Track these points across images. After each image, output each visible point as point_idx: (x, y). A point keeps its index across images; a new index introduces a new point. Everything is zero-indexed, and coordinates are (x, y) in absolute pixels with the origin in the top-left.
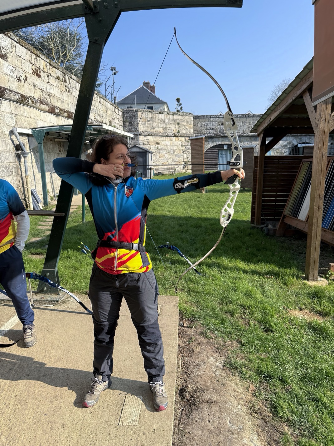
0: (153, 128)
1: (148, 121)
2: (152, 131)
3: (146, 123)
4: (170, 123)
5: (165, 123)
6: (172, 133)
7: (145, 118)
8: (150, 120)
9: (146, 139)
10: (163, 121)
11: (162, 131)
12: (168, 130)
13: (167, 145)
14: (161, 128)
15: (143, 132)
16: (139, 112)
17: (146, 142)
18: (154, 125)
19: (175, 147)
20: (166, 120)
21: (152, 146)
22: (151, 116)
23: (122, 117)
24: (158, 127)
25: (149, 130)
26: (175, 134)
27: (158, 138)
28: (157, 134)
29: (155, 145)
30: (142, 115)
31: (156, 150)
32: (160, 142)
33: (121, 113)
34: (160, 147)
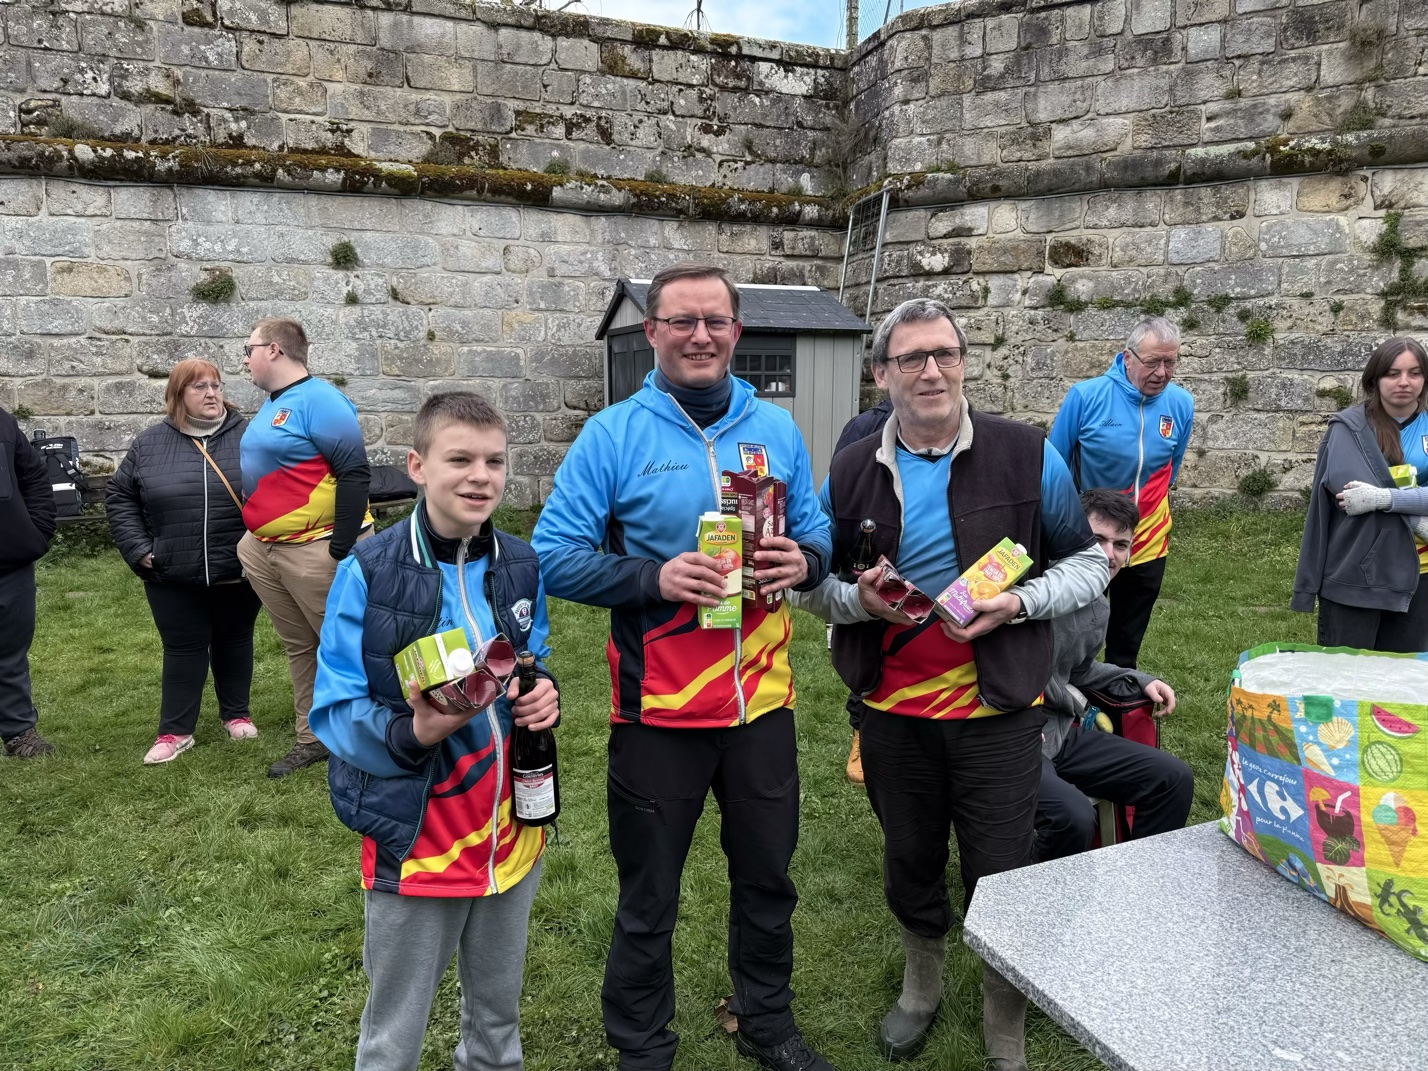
0: (1037, 133)
1: (985, 85)
2: (1018, 154)
3: (962, 107)
4: (1239, 57)
5: (1172, 67)
6: (1252, 145)
7: (953, 65)
8: (1002, 76)
9: (945, 231)
10: (1156, 53)
11: (1134, 141)
12: (1204, 119)
13: (1174, 258)
14: (1119, 120)
15: (917, 181)
16: (908, 35)
17: (939, 255)
18: (1045, 107)
19: (1280, 269)
20: (1193, 31)
21: (995, 282)
22: (1019, 37)
23: (827, 106)
24: (1090, 115)
25: (986, 159)
26: (1292, 148)
27: (1078, 210)
28: (1056, 173)
29: (1029, 273)
30: (934, 51)
31: (1032, 312)
32: (1096, 238)
33: (806, 78)
34: (1085, 281)
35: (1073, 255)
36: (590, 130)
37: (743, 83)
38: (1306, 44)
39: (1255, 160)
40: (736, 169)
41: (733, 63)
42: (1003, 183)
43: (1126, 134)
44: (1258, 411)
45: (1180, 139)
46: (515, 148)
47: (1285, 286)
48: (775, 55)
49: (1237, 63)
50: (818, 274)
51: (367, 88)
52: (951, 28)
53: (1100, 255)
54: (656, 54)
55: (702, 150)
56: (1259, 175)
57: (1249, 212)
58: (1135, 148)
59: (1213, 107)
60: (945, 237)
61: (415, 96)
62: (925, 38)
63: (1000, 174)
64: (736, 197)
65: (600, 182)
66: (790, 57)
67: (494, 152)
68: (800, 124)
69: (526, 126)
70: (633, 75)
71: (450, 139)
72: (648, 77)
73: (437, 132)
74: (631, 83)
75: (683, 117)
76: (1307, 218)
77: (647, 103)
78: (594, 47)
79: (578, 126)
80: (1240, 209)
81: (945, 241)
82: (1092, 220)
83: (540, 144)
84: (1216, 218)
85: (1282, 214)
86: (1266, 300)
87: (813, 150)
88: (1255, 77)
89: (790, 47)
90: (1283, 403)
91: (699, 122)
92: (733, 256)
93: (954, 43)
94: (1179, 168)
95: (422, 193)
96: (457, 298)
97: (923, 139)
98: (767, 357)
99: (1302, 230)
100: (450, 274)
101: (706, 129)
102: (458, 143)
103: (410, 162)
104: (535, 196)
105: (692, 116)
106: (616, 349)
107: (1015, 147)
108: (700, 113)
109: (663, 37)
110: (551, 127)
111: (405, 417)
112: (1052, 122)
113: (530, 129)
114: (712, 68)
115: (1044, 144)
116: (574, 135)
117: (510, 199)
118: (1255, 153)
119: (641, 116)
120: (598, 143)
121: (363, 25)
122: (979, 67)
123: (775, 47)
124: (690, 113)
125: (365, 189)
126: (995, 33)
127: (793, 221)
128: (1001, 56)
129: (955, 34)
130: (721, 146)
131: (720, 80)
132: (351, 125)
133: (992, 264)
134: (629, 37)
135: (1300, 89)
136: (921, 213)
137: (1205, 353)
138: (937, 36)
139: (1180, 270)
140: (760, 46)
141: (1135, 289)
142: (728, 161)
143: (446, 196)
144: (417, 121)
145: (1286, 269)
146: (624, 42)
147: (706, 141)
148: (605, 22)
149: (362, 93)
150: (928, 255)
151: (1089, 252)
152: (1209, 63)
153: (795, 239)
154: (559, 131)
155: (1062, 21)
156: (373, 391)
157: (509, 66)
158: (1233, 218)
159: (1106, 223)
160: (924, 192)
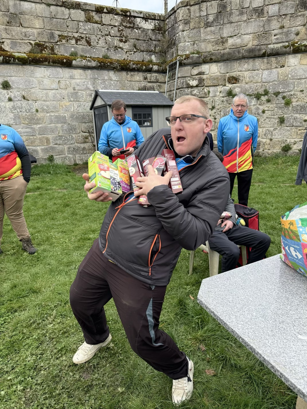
0: (223, 41)
1: (208, 25)
2: (218, 48)
3: (200, 33)
4: (284, 15)
5: (264, 18)
6: (287, 44)
7: (197, 18)
8: (213, 22)
9: (196, 73)
10: (259, 14)
11: (252, 43)
12: (273, 36)
13: (264, 80)
14: (248, 36)
15: (187, 57)
16: (183, 8)
17: (195, 81)
18: (226, 32)
19: (294, 83)
20: (270, 6)
21: (211, 89)
22: (217, 9)
23: (159, 33)
24: (239, 35)
25: (208, 50)
26: (299, 45)
27: (236, 66)
28: (229, 54)
29: (222, 86)
30: (192, 14)
31: (223, 98)
32: (241, 75)
33: (152, 24)
34: (238, 88)
35: (234, 80)
36: (84, 41)
37: (132, 25)
38: (304, 10)
39: (288, 49)
40: (131, 54)
41: (128, 18)
42: (213, 57)
43: (250, 41)
44: (287, 126)
45: (266, 42)
46: (59, 48)
47: (295, 88)
48: (142, 16)
49: (283, 17)
50: (159, 88)
51: (7, 27)
52: (196, 6)
53: (242, 80)
54: (103, 15)
55: (120, 48)
56: (289, 53)
57: (286, 65)
58: (253, 45)
59: (276, 32)
60: (196, 75)
61: (24, 30)
62: (188, 9)
63: (212, 54)
64: (132, 63)
65: (88, 59)
66: (147, 16)
67: (52, 49)
68: (151, 39)
69: (62, 40)
70: (96, 22)
71: (38, 45)
72: (101, 23)
73: (33, 43)
74: (96, 25)
75: (113, 37)
76: (302, 67)
77: (102, 32)
78: (83, 13)
79: (79, 40)
80: (283, 64)
81: (196, 76)
82: (240, 69)
83: (67, 46)
84: (276, 68)
85: (295, 66)
86: (290, 93)
87: (155, 47)
88: (288, 22)
89: (146, 13)
90: (294, 124)
91: (119, 38)
92: (132, 82)
93: (198, 11)
94: (266, 52)
95: (30, 63)
96: (44, 98)
97: (189, 43)
98: (143, 114)
99: (301, 71)
100: (41, 90)
101: (121, 41)
102: (40, 46)
103: (25, 53)
104: (67, 64)
105: (116, 36)
106: (96, 113)
107: (217, 46)
108: (119, 35)
109: (105, 9)
110: (71, 40)
111: (31, 137)
112: (228, 37)
113: (64, 41)
114: (122, 20)
115: (225, 44)
116: (78, 43)
117: (59, 65)
118: (288, 46)
119: (100, 36)
120: (86, 46)
121: (3, 4)
122: (206, 19)
123: (141, 13)
124: (116, 35)
125: (10, 62)
126: (210, 7)
127: (150, 71)
128: (212, 15)
129: (198, 8)
130: (126, 46)
131: (125, 24)
132: (3, 40)
133: (210, 84)
134: (94, 9)
135: (302, 25)
136: (189, 68)
137: (273, 109)
138: (192, 8)
139: (266, 84)
140: (137, 13)
141: (252, 90)
142: (129, 51)
143: (38, 64)
144: (26, 39)
145: (296, 83)
146: (92, 11)
147: (121, 45)
148: (86, 4)
149: (6, 29)
150: (191, 81)
151: (239, 79)
152: (275, 17)
153: (151, 76)
154: (73, 42)
155: (230, 3)
156: (20, 129)
157: (55, 19)
158: (281, 67)
159: (244, 69)
160: (190, 61)
